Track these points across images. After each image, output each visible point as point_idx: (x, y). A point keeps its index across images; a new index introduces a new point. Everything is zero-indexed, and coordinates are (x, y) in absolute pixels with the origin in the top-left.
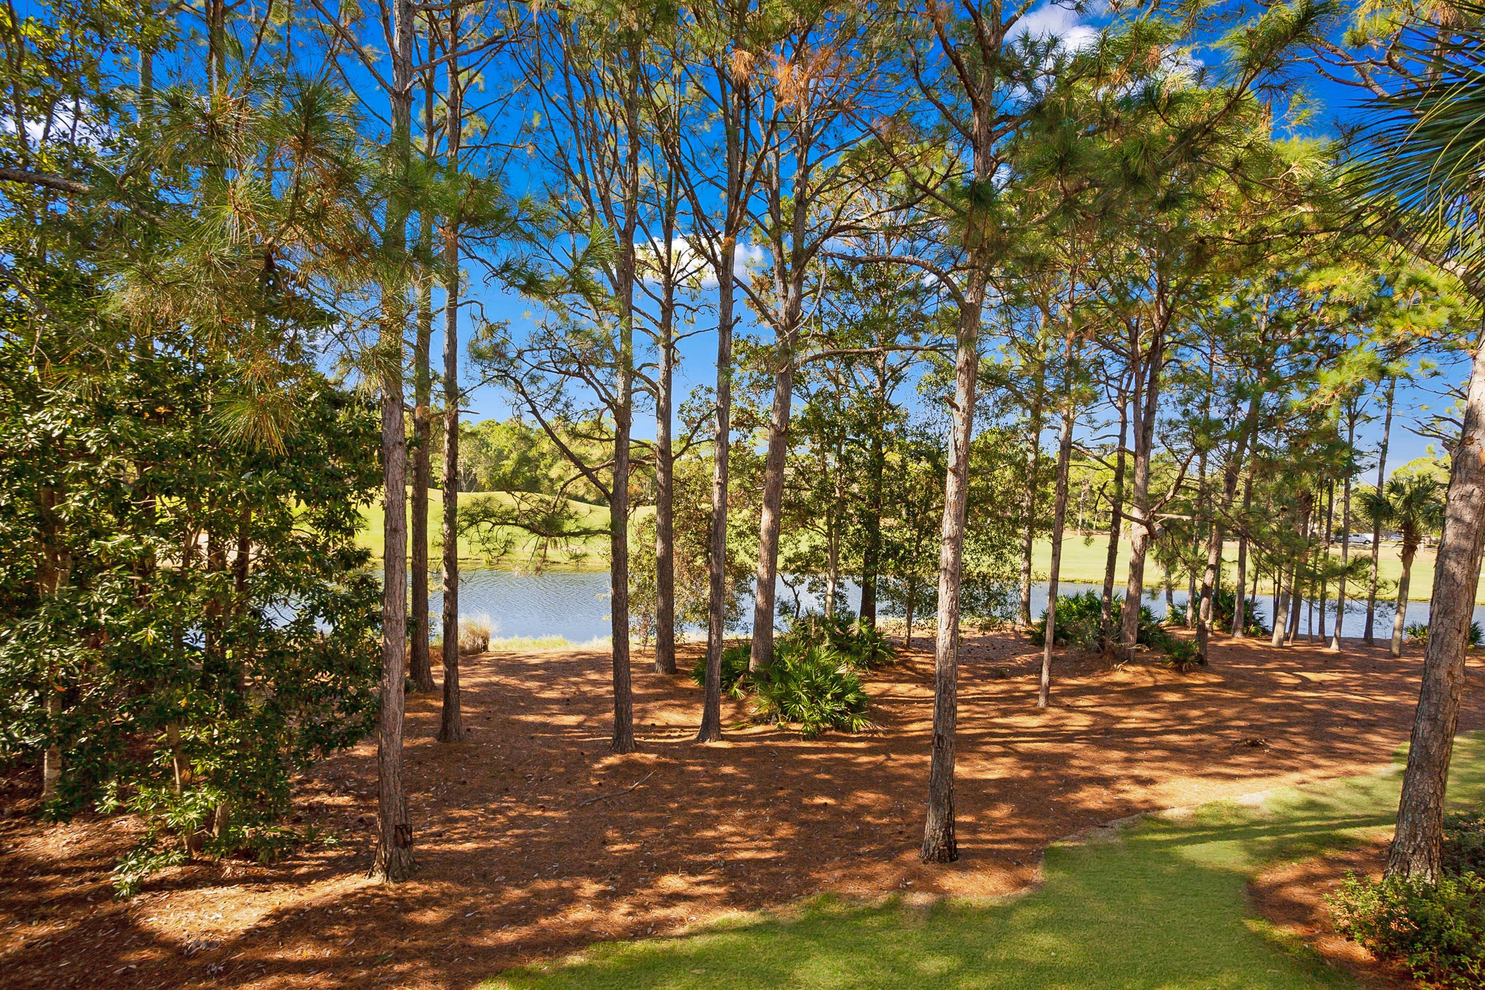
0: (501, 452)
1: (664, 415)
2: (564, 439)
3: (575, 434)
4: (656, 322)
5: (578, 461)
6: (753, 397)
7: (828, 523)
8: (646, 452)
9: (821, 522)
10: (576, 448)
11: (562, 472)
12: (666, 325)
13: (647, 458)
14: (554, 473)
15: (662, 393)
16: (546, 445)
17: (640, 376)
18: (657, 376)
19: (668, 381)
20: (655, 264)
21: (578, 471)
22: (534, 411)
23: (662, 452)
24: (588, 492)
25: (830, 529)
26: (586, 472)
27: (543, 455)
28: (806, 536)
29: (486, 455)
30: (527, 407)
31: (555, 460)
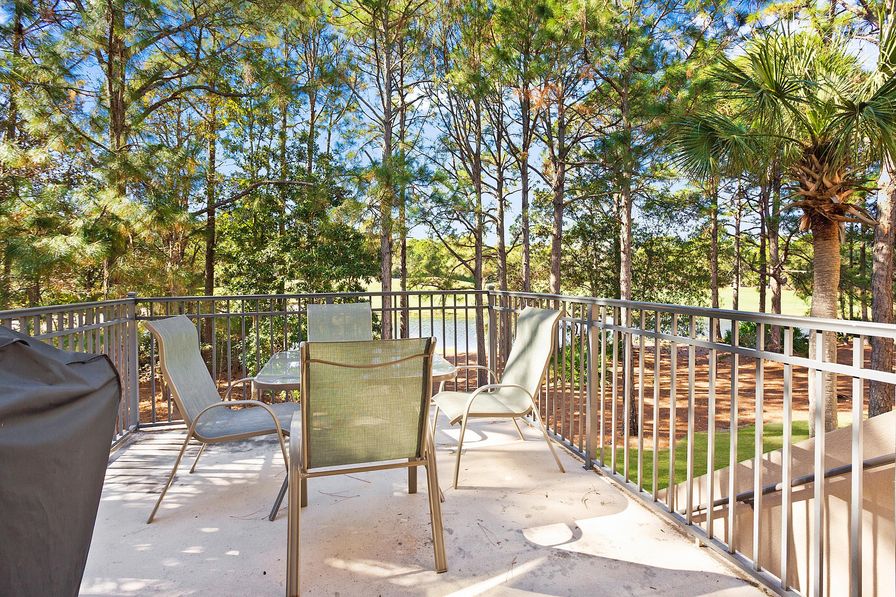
0: (420, 256)
1: (501, 232)
2: (453, 248)
3: (458, 245)
4: (495, 189)
5: (459, 257)
6: (548, 220)
7: (591, 284)
8: (492, 251)
9: (588, 283)
10: (458, 251)
11: (452, 263)
12: (499, 190)
13: (493, 254)
14: (448, 264)
15: (499, 222)
16: (445, 251)
17: (488, 215)
18: (496, 214)
19: (502, 215)
20: (493, 161)
21: (460, 262)
22: (439, 236)
23: (500, 251)
24: (466, 272)
25: (593, 287)
26: (464, 262)
27: (442, 256)
28: (582, 291)
29: (412, 258)
30: (436, 234)
31: (449, 258)
